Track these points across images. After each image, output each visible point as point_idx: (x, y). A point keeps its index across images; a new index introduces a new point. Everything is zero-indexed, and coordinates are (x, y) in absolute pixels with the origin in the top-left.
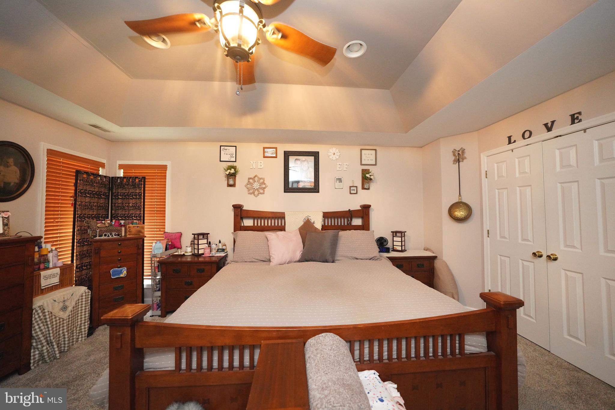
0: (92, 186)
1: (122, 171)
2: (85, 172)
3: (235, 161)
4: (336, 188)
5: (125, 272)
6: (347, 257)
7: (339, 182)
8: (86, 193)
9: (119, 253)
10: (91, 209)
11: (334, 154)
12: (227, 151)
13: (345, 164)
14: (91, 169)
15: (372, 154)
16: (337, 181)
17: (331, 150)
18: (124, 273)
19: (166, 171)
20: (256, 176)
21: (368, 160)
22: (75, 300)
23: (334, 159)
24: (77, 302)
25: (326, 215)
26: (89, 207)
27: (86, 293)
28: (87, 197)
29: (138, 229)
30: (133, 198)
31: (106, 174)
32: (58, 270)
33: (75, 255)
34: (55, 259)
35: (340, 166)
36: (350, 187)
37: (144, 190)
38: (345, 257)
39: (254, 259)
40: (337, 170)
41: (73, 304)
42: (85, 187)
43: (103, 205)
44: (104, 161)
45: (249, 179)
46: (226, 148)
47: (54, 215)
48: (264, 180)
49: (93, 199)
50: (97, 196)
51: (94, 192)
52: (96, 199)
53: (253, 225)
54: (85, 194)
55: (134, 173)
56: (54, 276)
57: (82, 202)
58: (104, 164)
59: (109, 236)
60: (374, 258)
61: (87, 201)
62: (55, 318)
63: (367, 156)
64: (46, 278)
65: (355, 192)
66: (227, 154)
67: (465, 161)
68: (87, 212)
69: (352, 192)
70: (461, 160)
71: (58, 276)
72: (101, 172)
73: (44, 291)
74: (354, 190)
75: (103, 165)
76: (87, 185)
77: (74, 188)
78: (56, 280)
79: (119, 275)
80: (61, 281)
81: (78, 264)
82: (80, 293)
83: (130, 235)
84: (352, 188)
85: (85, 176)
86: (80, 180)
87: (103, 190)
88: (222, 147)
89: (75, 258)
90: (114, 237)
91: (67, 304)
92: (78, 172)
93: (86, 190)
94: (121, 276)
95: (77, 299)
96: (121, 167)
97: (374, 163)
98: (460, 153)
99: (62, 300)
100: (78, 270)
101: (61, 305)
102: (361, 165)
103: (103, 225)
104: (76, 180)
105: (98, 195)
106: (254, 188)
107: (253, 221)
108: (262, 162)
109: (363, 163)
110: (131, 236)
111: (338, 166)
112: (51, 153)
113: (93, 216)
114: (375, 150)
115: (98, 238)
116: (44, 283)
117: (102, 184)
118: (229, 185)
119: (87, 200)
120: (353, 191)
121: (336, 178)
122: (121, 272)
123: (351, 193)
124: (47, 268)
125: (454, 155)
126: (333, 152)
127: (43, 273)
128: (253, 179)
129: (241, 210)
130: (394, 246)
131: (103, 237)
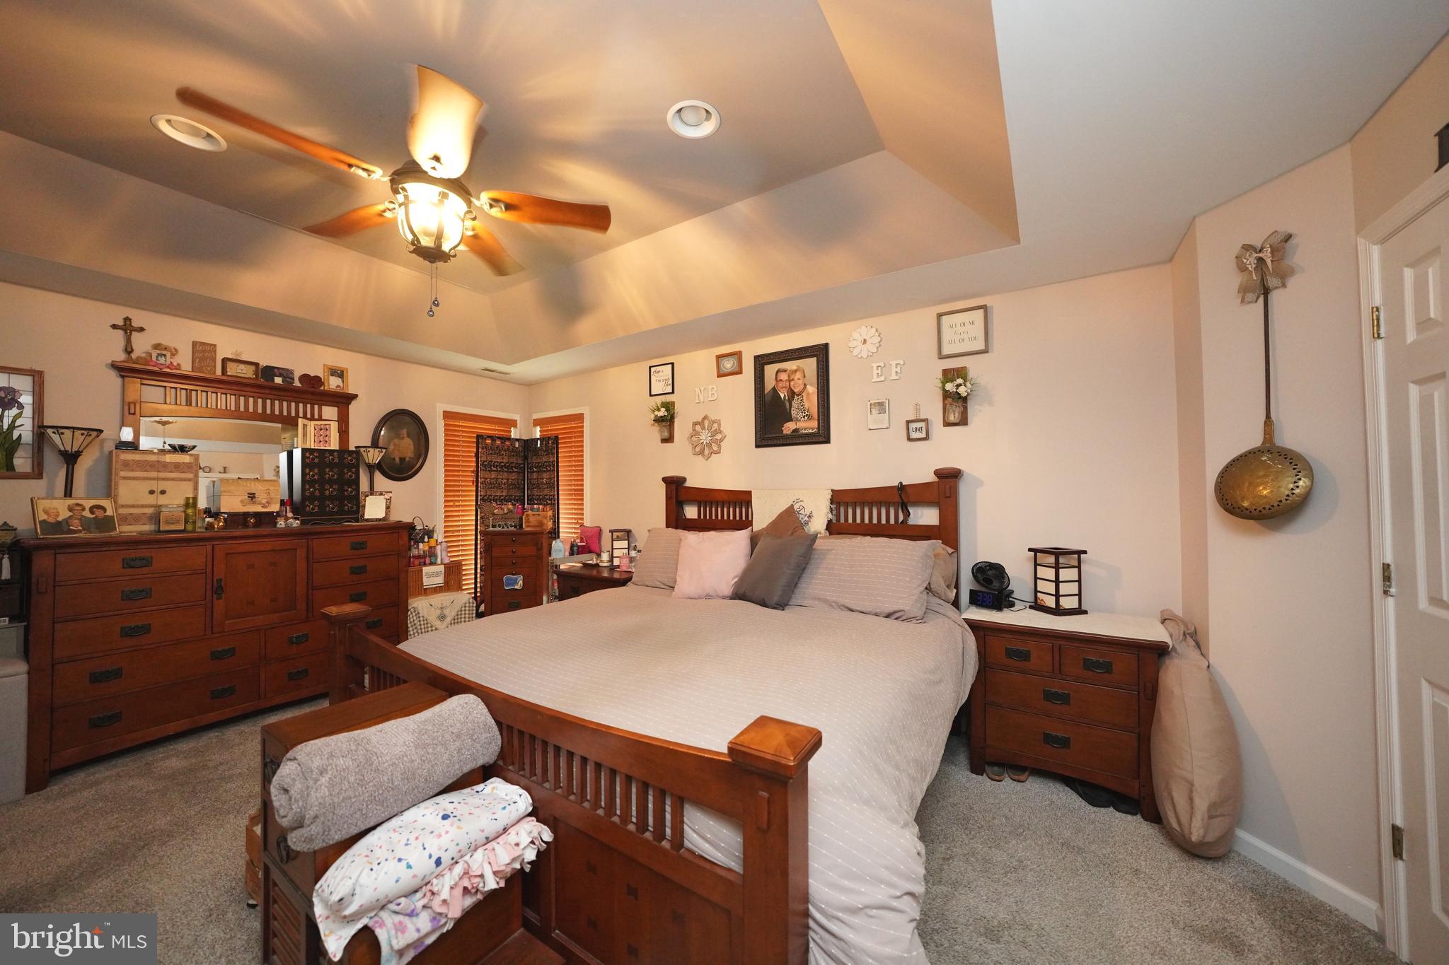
0: (499, 454)
1: (538, 429)
2: (488, 437)
3: (673, 392)
4: (870, 429)
5: (521, 582)
6: (825, 601)
7: (877, 412)
8: (491, 465)
9: (514, 552)
10: (499, 487)
11: (865, 341)
12: (661, 374)
13: (893, 363)
14: (499, 430)
15: (973, 323)
16: (873, 410)
17: (855, 335)
18: (519, 585)
19: (583, 423)
20: (705, 418)
21: (963, 340)
22: (456, 610)
23: (864, 355)
24: (459, 613)
25: (839, 499)
26: (495, 485)
27: (469, 603)
28: (492, 471)
29: (539, 518)
30: (548, 471)
31: (520, 436)
32: (442, 568)
33: (479, 552)
34: (444, 554)
35: (879, 371)
36: (908, 422)
37: (557, 459)
38: (819, 599)
39: (660, 582)
40: (873, 381)
41: (454, 613)
42: (489, 457)
43: (515, 482)
44: (516, 417)
45: (695, 424)
46: (658, 368)
47: (454, 496)
48: (719, 425)
49: (501, 473)
50: (506, 470)
51: (502, 464)
52: (506, 474)
53: (697, 517)
54: (490, 467)
55: (551, 430)
56: (437, 574)
57: (486, 479)
58: (516, 421)
59: (503, 528)
60: (897, 615)
61: (493, 477)
62: (432, 627)
63: (960, 329)
64: (429, 576)
65: (924, 435)
66: (660, 381)
67: (1291, 282)
68: (493, 492)
69: (914, 435)
70: (1272, 282)
71: (443, 576)
72: (514, 434)
73: (428, 592)
74: (919, 430)
75: (513, 423)
76: (491, 454)
77: (474, 459)
78: (440, 580)
79: (513, 585)
80: (446, 582)
81: (483, 564)
82: (463, 601)
83: (528, 526)
84: (913, 426)
85: (489, 441)
86: (482, 448)
87: (514, 460)
88: (653, 369)
89: (479, 556)
90: (510, 528)
91: (446, 612)
92: (479, 437)
93: (491, 461)
94: (517, 587)
95: (459, 608)
96: (537, 422)
97: (982, 347)
98: (1267, 255)
99: (440, 606)
100: (483, 573)
101: (438, 612)
102: (942, 357)
103: (501, 512)
104: (478, 448)
105: (509, 467)
106: (702, 441)
107: (696, 508)
108: (715, 387)
109: (946, 351)
110: (529, 529)
111: (875, 372)
112: (448, 415)
113: (502, 498)
114: (984, 307)
115: (491, 529)
116: (427, 582)
117: (513, 451)
118: (665, 441)
119: (493, 475)
120: (917, 431)
121: (869, 403)
122: (516, 582)
123: (909, 439)
124: (432, 564)
125: (1242, 268)
126: (861, 339)
127: (426, 569)
128: (701, 423)
129: (677, 489)
130: (1039, 595)
131: (497, 529)
